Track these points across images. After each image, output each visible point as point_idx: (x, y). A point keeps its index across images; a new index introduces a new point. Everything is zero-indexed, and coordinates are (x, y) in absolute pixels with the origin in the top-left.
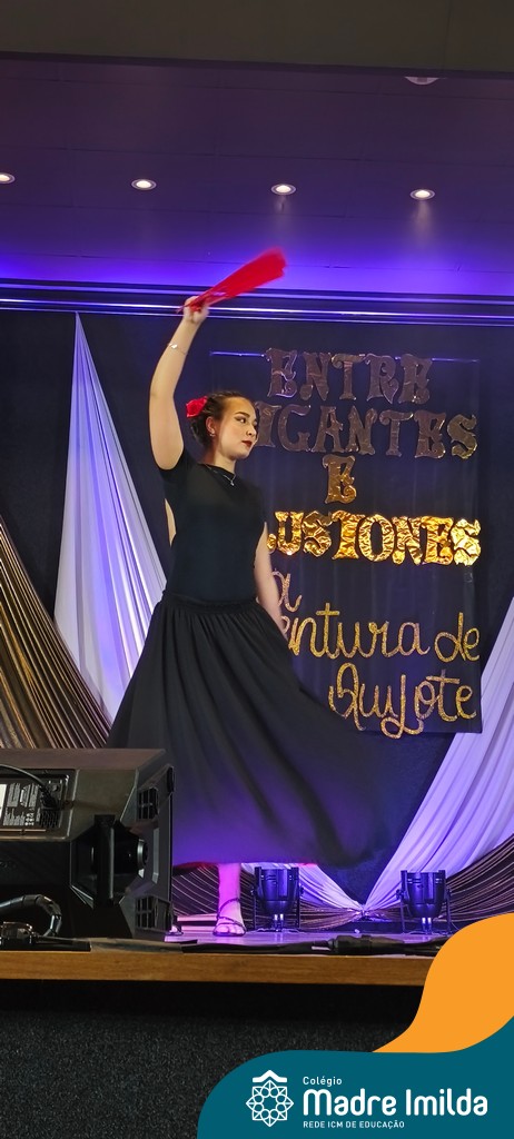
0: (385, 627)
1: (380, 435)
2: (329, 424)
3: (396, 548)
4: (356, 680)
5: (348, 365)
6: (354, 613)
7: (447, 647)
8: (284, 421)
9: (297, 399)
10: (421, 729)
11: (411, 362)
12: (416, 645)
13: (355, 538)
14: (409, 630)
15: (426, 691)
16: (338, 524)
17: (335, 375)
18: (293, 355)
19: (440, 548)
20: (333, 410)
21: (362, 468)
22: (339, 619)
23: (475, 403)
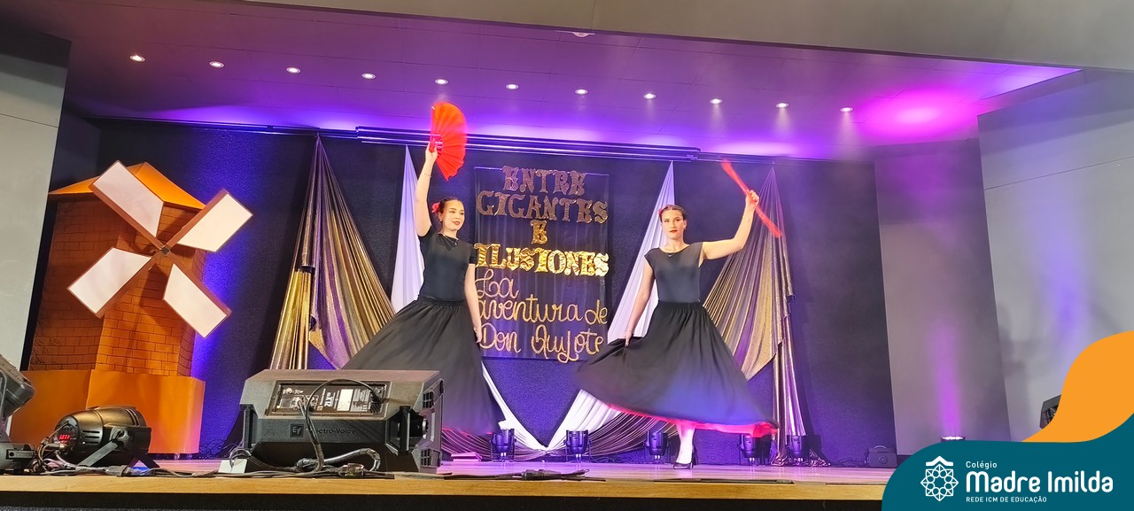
0: (561, 306)
1: (560, 211)
2: (534, 204)
3: (566, 267)
4: (545, 333)
5: (544, 176)
6: (545, 300)
7: (591, 317)
8: (511, 202)
9: (518, 192)
10: (577, 358)
11: (575, 174)
12: (576, 316)
13: (546, 261)
14: (572, 308)
15: (580, 339)
16: (538, 255)
17: (537, 180)
18: (517, 169)
19: (588, 268)
20: (536, 198)
21: (550, 227)
22: (538, 302)
23: (606, 196)
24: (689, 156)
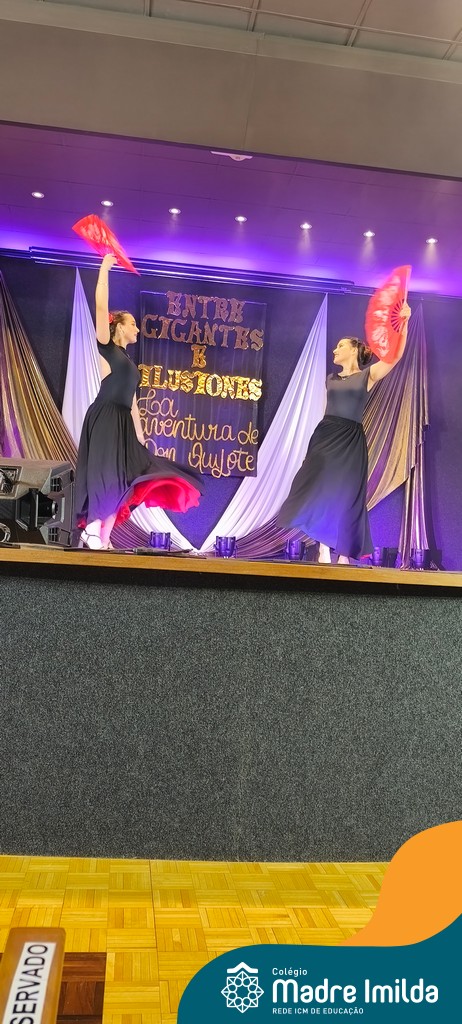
0: (216, 427)
1: (219, 336)
2: (195, 329)
3: (223, 391)
4: (202, 450)
5: (206, 302)
6: (202, 420)
7: (244, 437)
8: (174, 325)
9: (181, 317)
10: (229, 474)
11: (234, 302)
12: (230, 436)
13: (205, 384)
14: (227, 430)
15: (233, 458)
16: (197, 378)
17: (199, 306)
18: (180, 295)
19: (243, 391)
20: (197, 323)
21: (210, 352)
22: (195, 422)
23: (263, 324)
24: (343, 289)
